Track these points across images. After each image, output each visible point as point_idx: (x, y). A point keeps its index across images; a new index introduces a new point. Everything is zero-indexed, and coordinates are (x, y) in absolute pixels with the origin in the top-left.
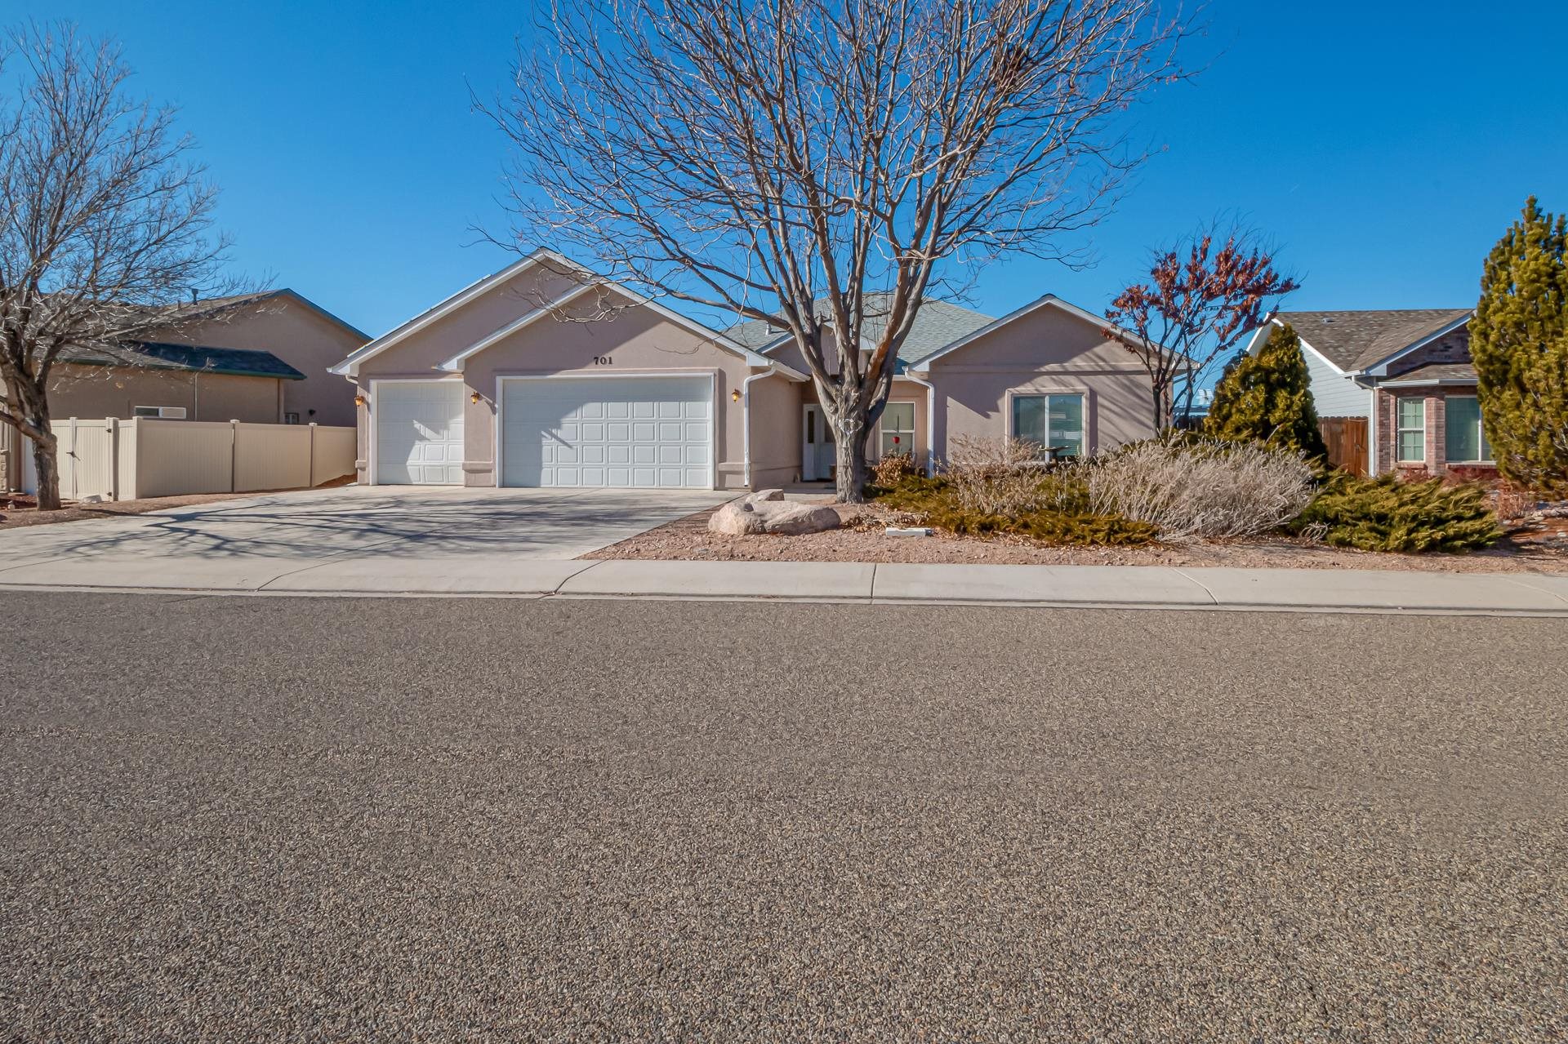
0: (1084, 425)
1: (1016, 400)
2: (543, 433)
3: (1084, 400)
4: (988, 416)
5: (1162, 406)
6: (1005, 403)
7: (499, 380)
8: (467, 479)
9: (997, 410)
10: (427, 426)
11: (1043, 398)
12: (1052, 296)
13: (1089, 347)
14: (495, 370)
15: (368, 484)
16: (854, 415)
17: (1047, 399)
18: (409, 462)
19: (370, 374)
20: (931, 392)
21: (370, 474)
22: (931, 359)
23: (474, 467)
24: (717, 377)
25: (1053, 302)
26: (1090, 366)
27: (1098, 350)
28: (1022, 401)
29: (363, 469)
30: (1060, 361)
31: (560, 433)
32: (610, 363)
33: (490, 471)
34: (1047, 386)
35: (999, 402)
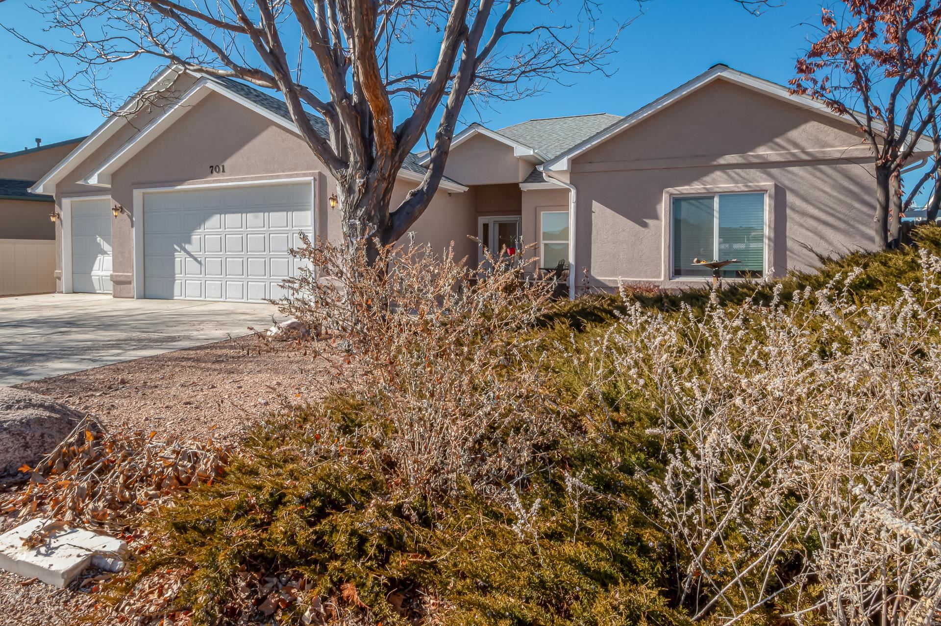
0: (766, 231)
1: (677, 202)
2: (176, 247)
3: (767, 200)
4: (645, 225)
5: (893, 199)
6: (664, 208)
7: (137, 194)
8: (114, 290)
9: (656, 217)
10: (104, 240)
11: (713, 198)
12: (725, 66)
13: (781, 132)
14: (134, 184)
15: (62, 292)
16: (360, 213)
17: (716, 200)
18: (93, 273)
19: (62, 193)
20: (573, 194)
21: (65, 282)
22: (570, 156)
23: (122, 279)
24: (317, 182)
25: (726, 74)
26: (780, 155)
27: (794, 134)
28: (683, 204)
29: (59, 279)
30: (741, 151)
31: (188, 247)
32: (223, 171)
33: (130, 283)
34: (719, 182)
35: (658, 207)
